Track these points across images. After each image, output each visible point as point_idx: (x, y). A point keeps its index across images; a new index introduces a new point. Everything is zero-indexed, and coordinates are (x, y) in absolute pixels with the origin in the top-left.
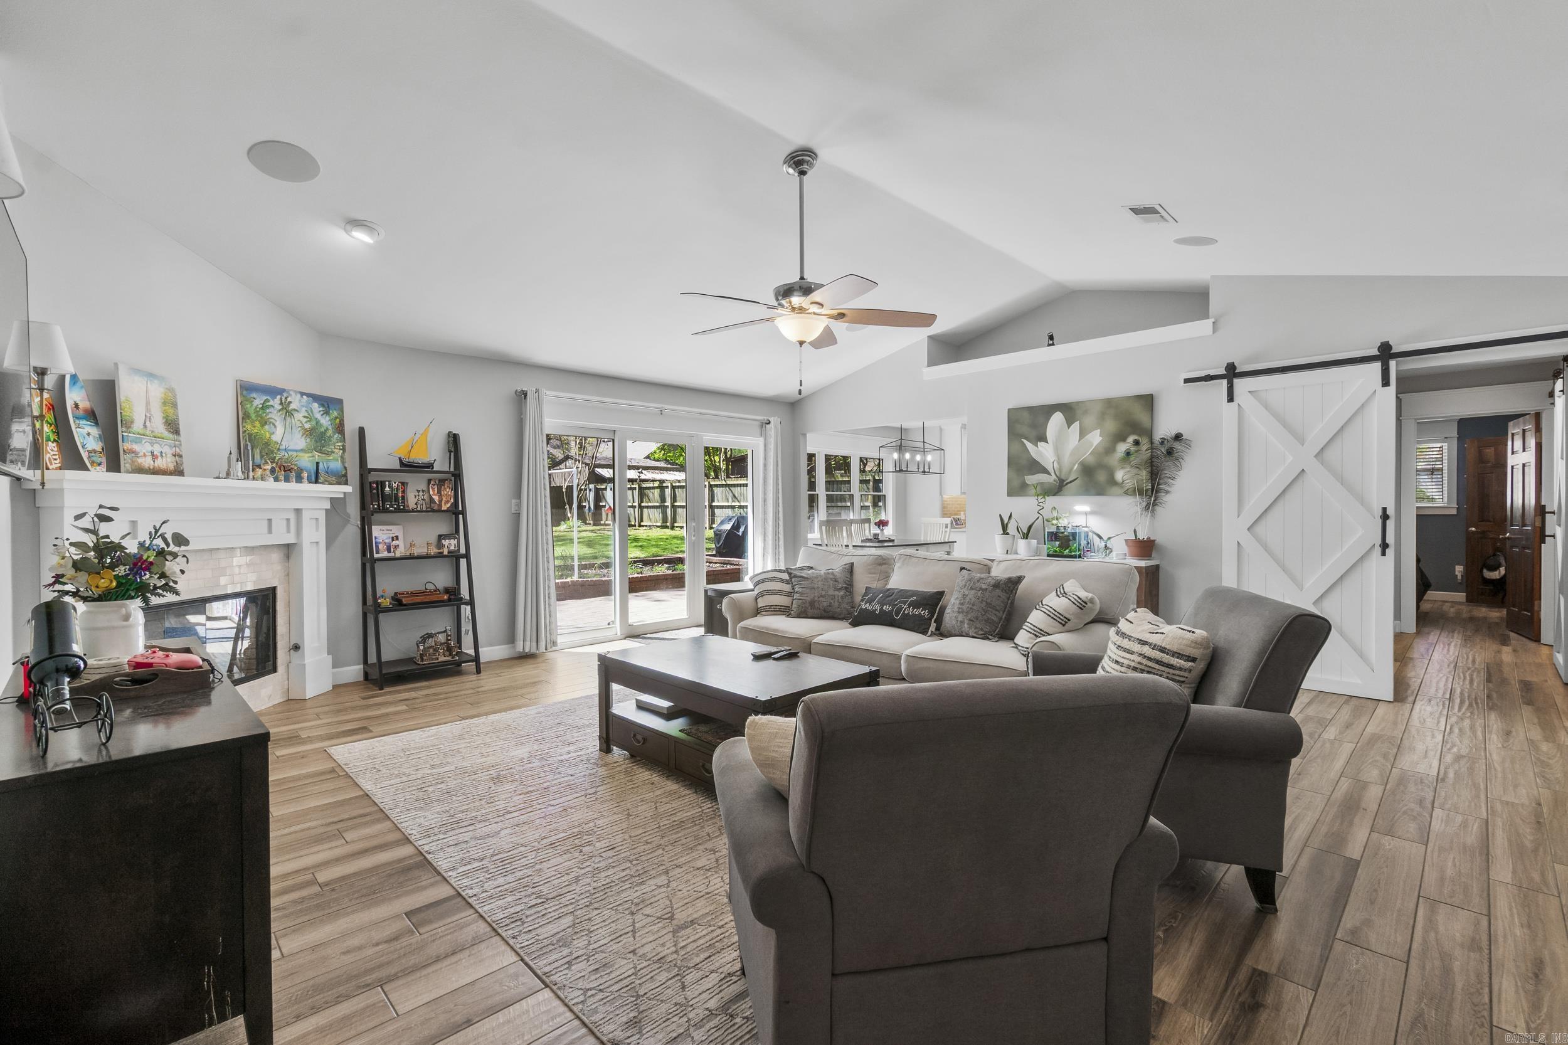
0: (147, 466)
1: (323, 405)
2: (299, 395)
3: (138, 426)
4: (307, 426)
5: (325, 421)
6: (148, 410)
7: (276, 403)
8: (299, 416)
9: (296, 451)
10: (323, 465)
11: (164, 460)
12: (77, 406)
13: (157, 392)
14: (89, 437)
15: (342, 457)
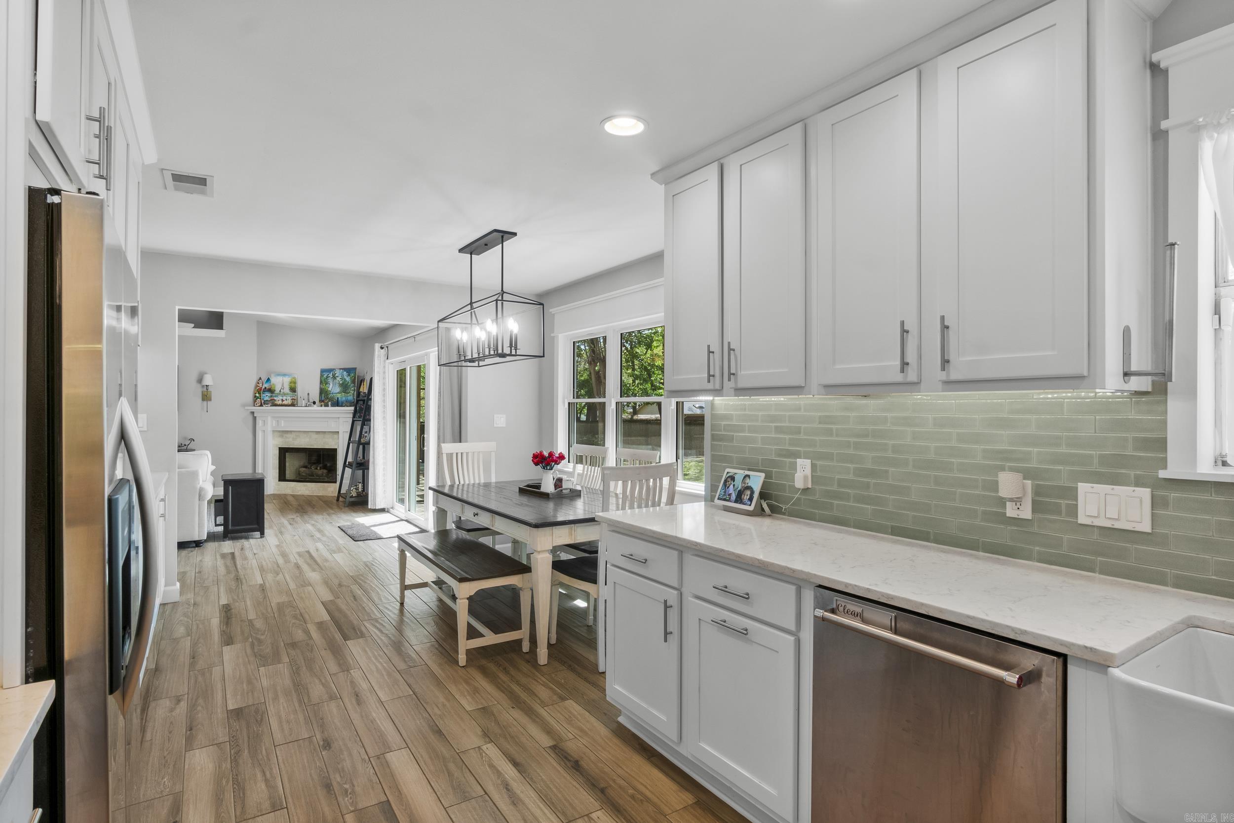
0: (278, 404)
1: (348, 372)
2: (339, 370)
3: (277, 391)
4: (341, 382)
5: (348, 379)
6: (283, 385)
7: (331, 375)
8: (338, 379)
9: (336, 393)
10: (344, 399)
11: (287, 402)
12: (265, 388)
13: (287, 380)
14: (266, 396)
15: (353, 394)
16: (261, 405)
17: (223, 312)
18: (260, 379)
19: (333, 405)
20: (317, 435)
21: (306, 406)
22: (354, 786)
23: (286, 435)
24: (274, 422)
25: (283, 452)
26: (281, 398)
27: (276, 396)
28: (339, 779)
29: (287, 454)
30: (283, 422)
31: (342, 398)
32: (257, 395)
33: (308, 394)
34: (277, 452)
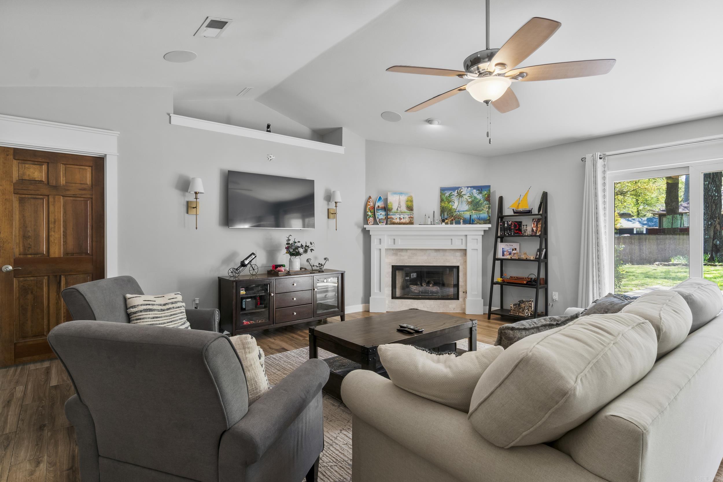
0: (397, 222)
1: (479, 190)
2: (466, 188)
3: (394, 209)
4: (470, 200)
5: (479, 197)
6: (399, 204)
7: (455, 193)
8: (466, 197)
9: (464, 211)
10: (475, 216)
11: (405, 220)
12: (379, 207)
13: (404, 198)
14: (381, 215)
15: (488, 212)
16: (375, 223)
18: (370, 197)
20: (436, 253)
21: (431, 224)
23: (400, 253)
24: (390, 240)
25: (395, 269)
26: (399, 216)
27: (392, 214)
30: (399, 240)
31: (471, 215)
32: (369, 213)
34: (390, 270)
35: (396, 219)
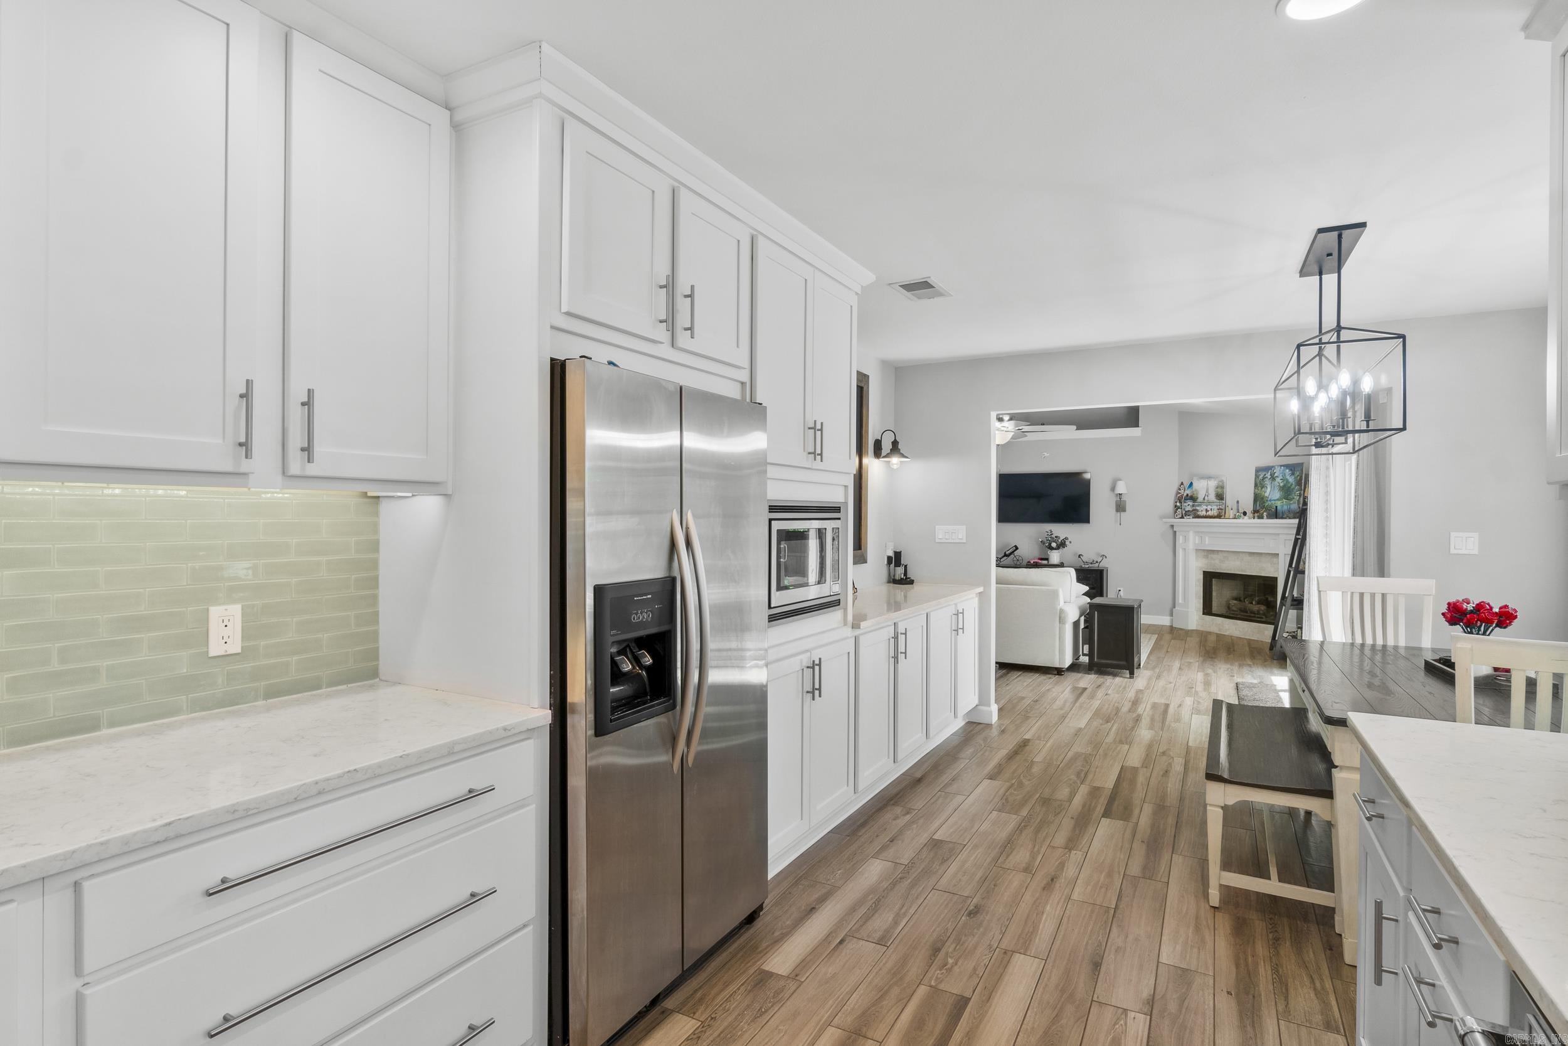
0: (1202, 515)
1: (1291, 470)
2: (1279, 467)
3: (1200, 499)
4: (1281, 485)
5: (1291, 479)
6: (1207, 491)
7: (1268, 475)
8: (1278, 480)
9: (1275, 500)
10: (1285, 507)
11: (1212, 512)
12: (1187, 495)
13: (1213, 484)
14: (1188, 506)
15: (1299, 501)
16: (1182, 517)
17: (1138, 406)
18: (1182, 484)
19: (1269, 517)
20: (1250, 558)
21: (1235, 518)
22: (956, 964)
23: (1212, 555)
24: (1197, 538)
25: (1210, 578)
26: (1205, 507)
27: (1198, 506)
28: (951, 950)
29: (1213, 580)
30: (1207, 538)
31: (1282, 506)
32: (1178, 504)
33: (1238, 502)
34: (1201, 577)
35: (1202, 511)
